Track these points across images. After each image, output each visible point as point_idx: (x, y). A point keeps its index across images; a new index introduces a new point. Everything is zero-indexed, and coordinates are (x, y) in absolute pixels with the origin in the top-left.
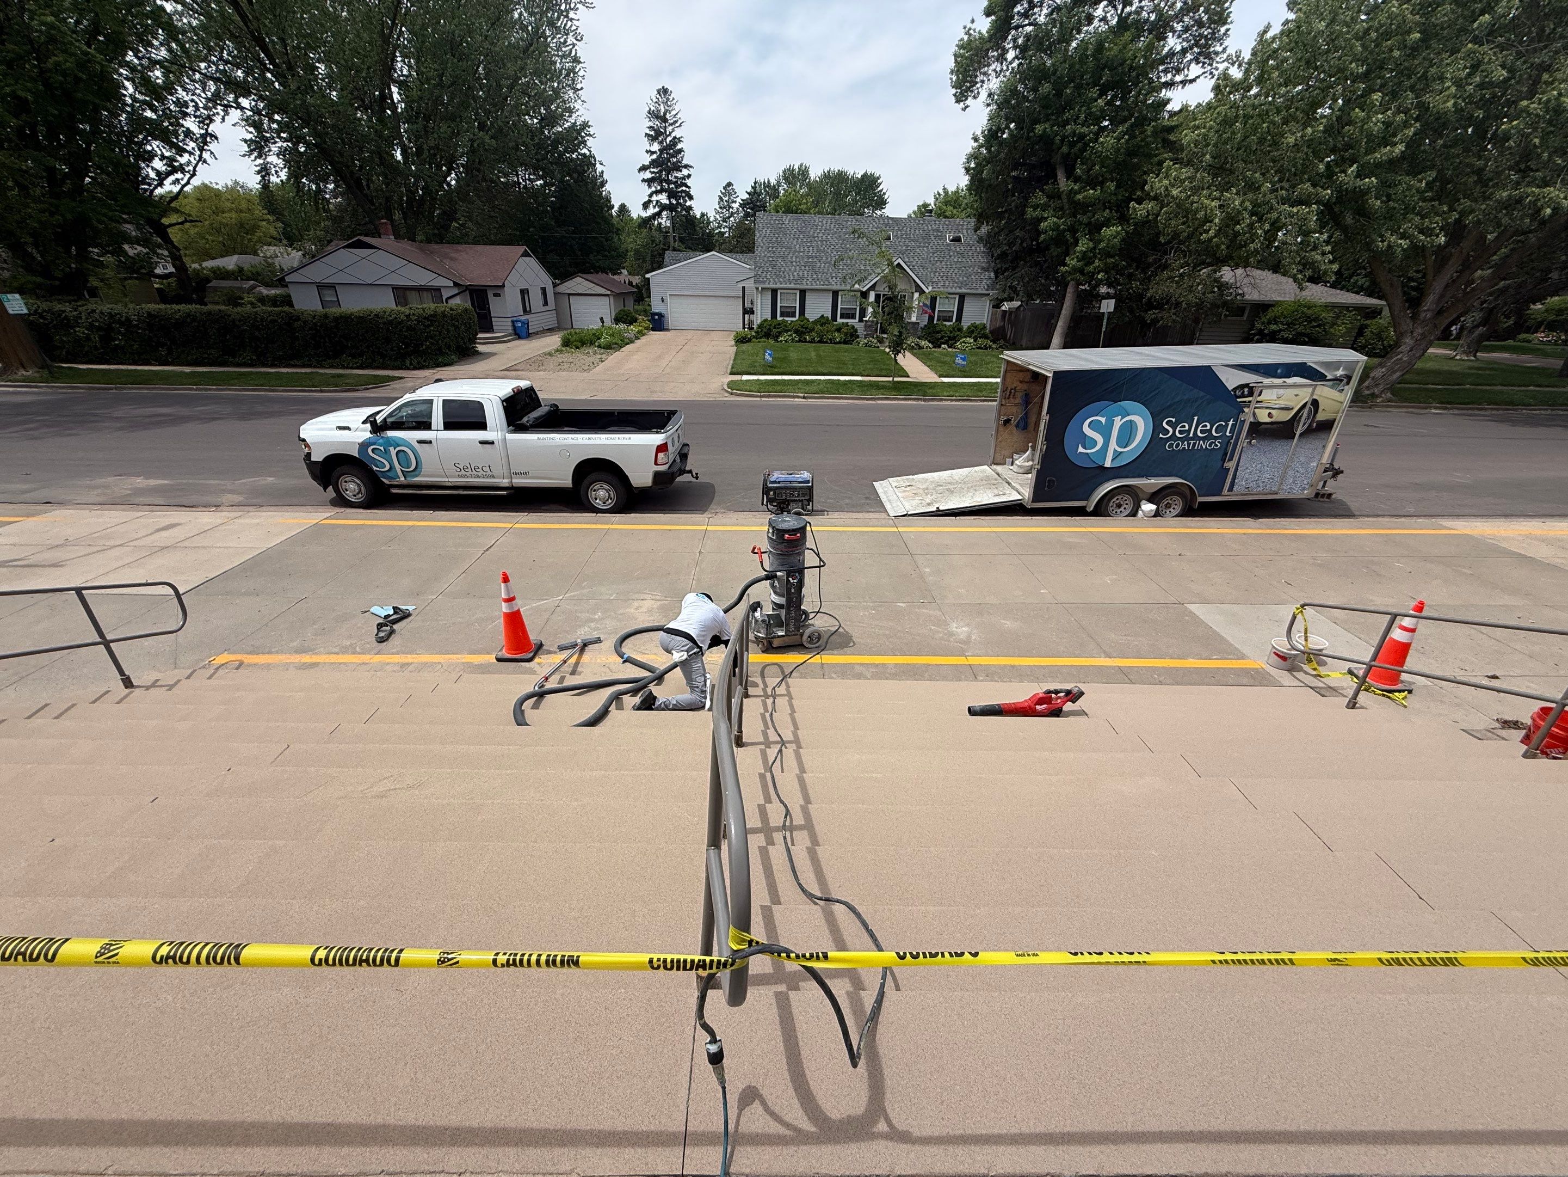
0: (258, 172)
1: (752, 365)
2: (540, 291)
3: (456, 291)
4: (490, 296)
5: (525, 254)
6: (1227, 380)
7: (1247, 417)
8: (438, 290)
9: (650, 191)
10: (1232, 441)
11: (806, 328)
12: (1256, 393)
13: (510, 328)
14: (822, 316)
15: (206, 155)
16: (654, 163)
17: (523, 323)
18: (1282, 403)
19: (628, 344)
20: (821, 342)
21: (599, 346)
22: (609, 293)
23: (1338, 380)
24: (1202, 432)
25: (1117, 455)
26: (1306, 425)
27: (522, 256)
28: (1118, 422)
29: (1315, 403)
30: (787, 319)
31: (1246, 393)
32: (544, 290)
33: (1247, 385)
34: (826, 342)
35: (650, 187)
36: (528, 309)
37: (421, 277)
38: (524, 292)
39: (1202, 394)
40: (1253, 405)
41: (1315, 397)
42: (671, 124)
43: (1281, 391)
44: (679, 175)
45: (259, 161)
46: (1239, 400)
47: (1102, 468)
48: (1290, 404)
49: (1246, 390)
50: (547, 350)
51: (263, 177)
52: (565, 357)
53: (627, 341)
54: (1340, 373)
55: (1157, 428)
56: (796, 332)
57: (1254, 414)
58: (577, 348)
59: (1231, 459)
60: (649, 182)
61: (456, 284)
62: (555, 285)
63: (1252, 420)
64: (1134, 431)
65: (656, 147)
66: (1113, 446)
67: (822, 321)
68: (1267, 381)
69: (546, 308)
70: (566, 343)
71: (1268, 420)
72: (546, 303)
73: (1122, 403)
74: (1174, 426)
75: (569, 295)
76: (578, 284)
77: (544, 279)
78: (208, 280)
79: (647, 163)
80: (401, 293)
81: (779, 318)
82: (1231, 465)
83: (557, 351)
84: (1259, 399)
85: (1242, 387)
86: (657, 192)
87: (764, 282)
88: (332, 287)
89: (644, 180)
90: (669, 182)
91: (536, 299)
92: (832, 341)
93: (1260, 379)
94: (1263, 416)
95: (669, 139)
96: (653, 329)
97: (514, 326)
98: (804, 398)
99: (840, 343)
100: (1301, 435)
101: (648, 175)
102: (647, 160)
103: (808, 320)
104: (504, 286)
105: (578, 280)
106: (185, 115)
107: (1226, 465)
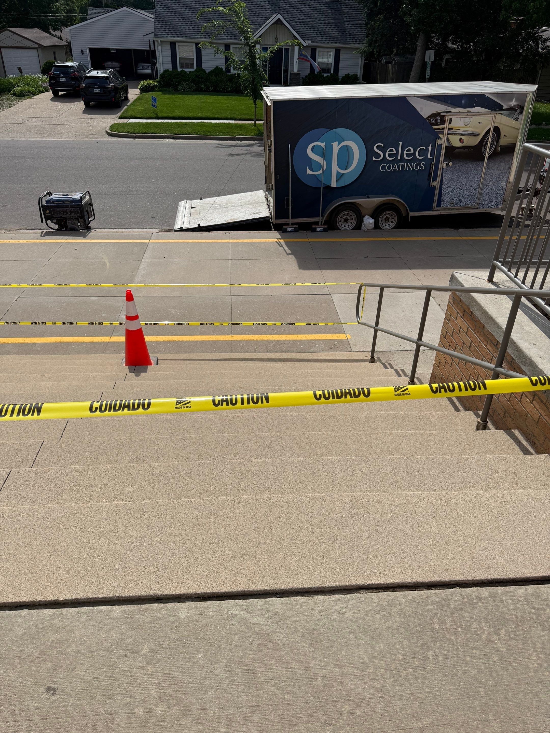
6: (421, 109)
7: (443, 141)
10: (433, 163)
11: (201, 78)
12: (447, 121)
14: (217, 67)
18: (470, 130)
20: (215, 91)
23: (512, 110)
24: (407, 155)
25: (340, 176)
26: (493, 149)
29: (497, 130)
30: (186, 70)
31: (439, 121)
33: (438, 114)
34: (220, 92)
39: (402, 122)
40: (446, 131)
41: (496, 125)
43: (467, 120)
46: (434, 127)
47: (328, 188)
48: (476, 131)
49: (438, 118)
54: (513, 103)
55: (370, 153)
56: (193, 81)
57: (448, 139)
59: (435, 179)
63: (447, 145)
64: (350, 154)
66: (335, 168)
67: (217, 71)
68: (454, 110)
71: (460, 144)
73: (336, 130)
74: (383, 150)
81: (179, 69)
82: (436, 184)
84: (450, 126)
85: (434, 115)
87: (163, 35)
92: (225, 91)
93: (449, 109)
94: (455, 142)
100: (489, 158)
103: (204, 71)
107: (432, 184)
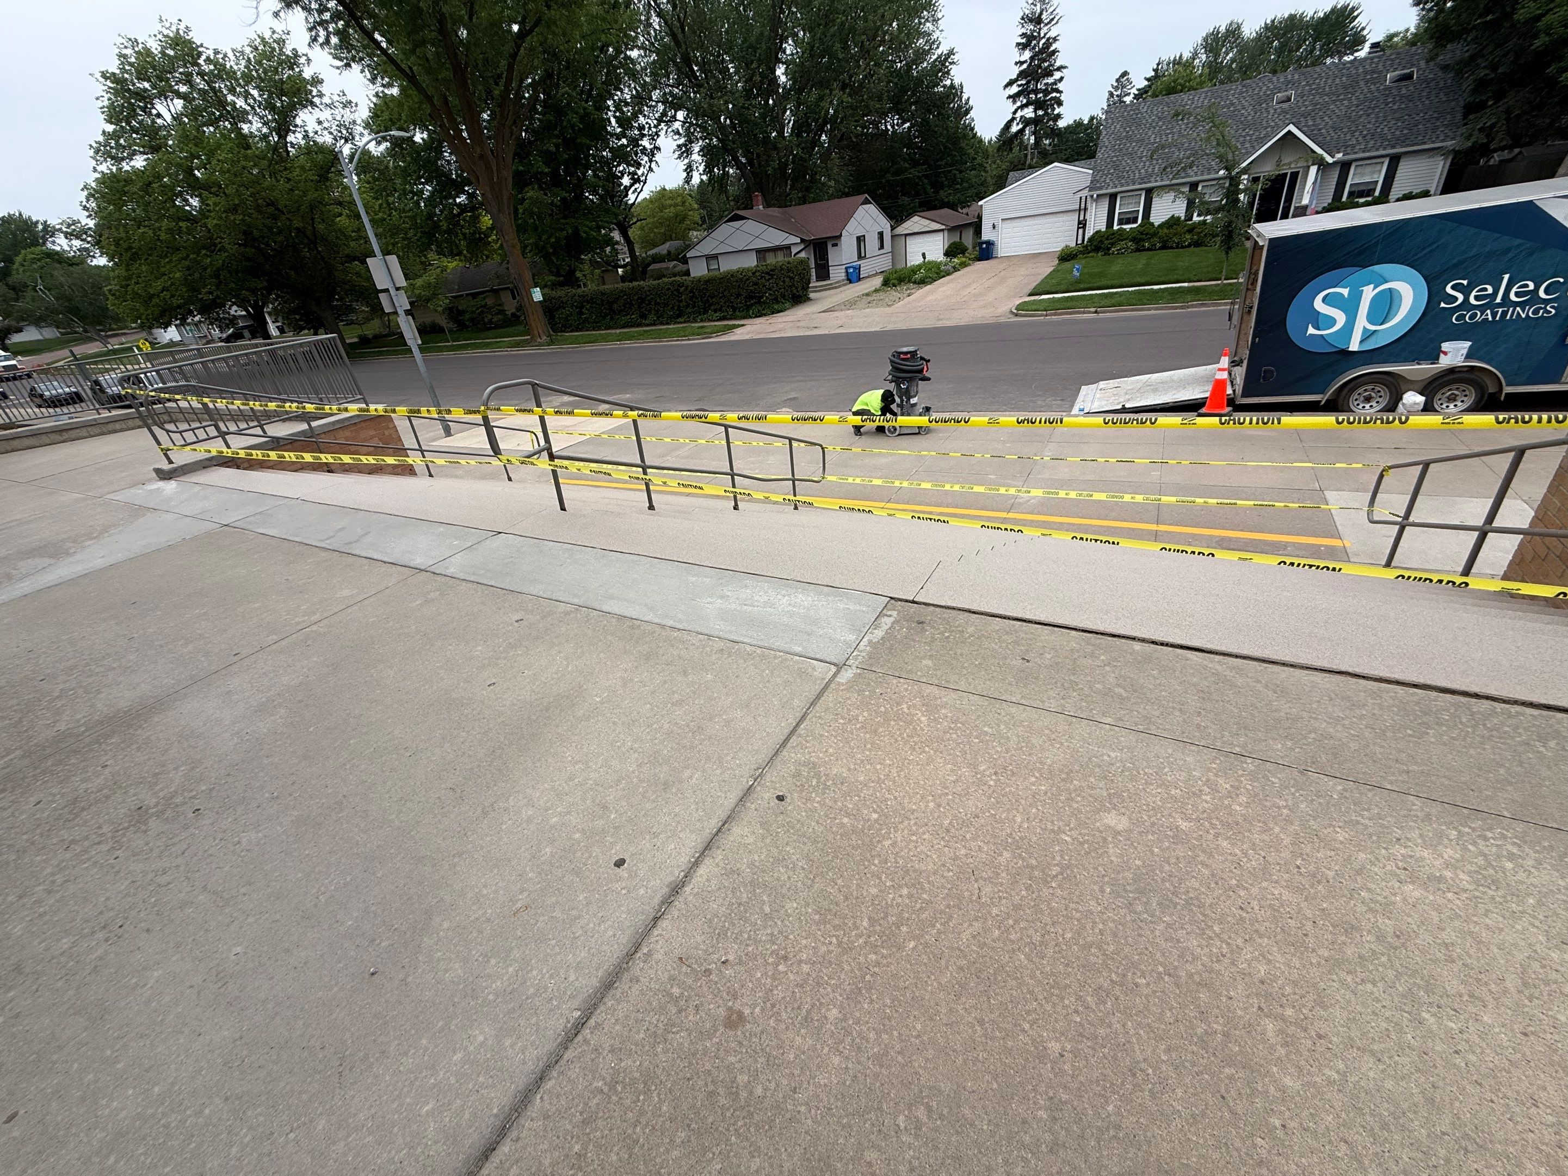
0: (686, 170)
1: (1059, 284)
2: (876, 236)
3: (802, 246)
4: (829, 246)
5: (866, 202)
6: (1566, 216)
8: (788, 247)
9: (1015, 107)
11: (1147, 234)
13: (844, 274)
14: (1173, 216)
15: (653, 165)
16: (1022, 75)
17: (854, 268)
19: (944, 276)
20: (1164, 247)
21: (915, 283)
22: (943, 227)
24: (1517, 294)
25: (1367, 335)
27: (863, 204)
28: (1369, 293)
30: (1125, 227)
32: (881, 235)
34: (1172, 248)
35: (1014, 102)
36: (863, 255)
37: (777, 238)
38: (860, 240)
39: (1517, 241)
42: (1046, 25)
44: (1050, 80)
45: (686, 161)
47: (1345, 353)
50: (866, 291)
51: (688, 173)
52: (881, 295)
53: (942, 274)
55: (1435, 294)
56: (1134, 240)
58: (894, 285)
60: (1014, 97)
61: (803, 241)
62: (893, 228)
64: (1396, 302)
65: (1027, 55)
66: (1362, 322)
67: (1173, 222)
69: (882, 251)
70: (886, 283)
72: (882, 247)
73: (1377, 268)
74: (1466, 291)
75: (906, 235)
76: (916, 223)
77: (884, 224)
78: (649, 265)
79: (1014, 76)
80: (761, 253)
81: (1116, 227)
83: (876, 291)
86: (1022, 107)
87: (1101, 188)
88: (715, 257)
89: (1009, 97)
90: (1036, 91)
91: (872, 244)
92: (1179, 246)
95: (1043, 41)
96: (980, 259)
97: (847, 272)
98: (1096, 312)
99: (1189, 246)
101: (1014, 89)
102: (1014, 72)
103: (1152, 224)
104: (841, 235)
105: (916, 218)
106: (643, 135)
